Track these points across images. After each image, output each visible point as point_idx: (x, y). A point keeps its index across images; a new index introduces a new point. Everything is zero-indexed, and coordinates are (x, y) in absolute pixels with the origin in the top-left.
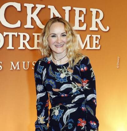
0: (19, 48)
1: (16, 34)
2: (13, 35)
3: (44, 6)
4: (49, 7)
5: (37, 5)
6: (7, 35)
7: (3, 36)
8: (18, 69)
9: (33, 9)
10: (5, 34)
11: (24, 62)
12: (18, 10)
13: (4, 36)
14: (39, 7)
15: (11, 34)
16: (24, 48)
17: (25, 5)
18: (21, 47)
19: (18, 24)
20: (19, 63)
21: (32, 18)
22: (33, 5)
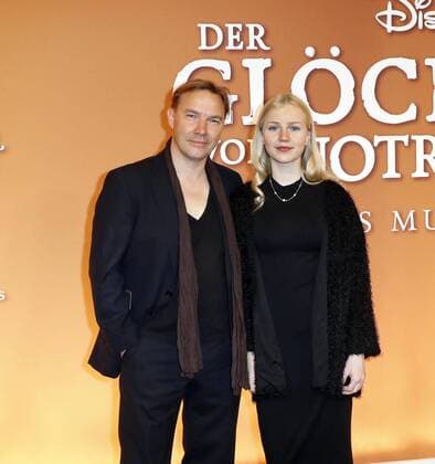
0: (414, 175)
1: (405, 139)
2: (398, 143)
6: (384, 144)
7: (372, 144)
8: (412, 228)
10: (378, 139)
11: (427, 212)
12: (409, 77)
13: (376, 145)
15: (391, 140)
16: (427, 175)
17: (428, 62)
18: (420, 172)
19: (411, 114)
20: (414, 215)
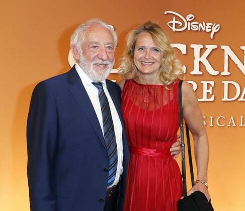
3: (215, 47)
4: (223, 47)
5: (207, 46)
9: (202, 51)
12: (183, 53)
14: (210, 48)
17: (192, 46)
21: (200, 63)
22: (201, 46)
